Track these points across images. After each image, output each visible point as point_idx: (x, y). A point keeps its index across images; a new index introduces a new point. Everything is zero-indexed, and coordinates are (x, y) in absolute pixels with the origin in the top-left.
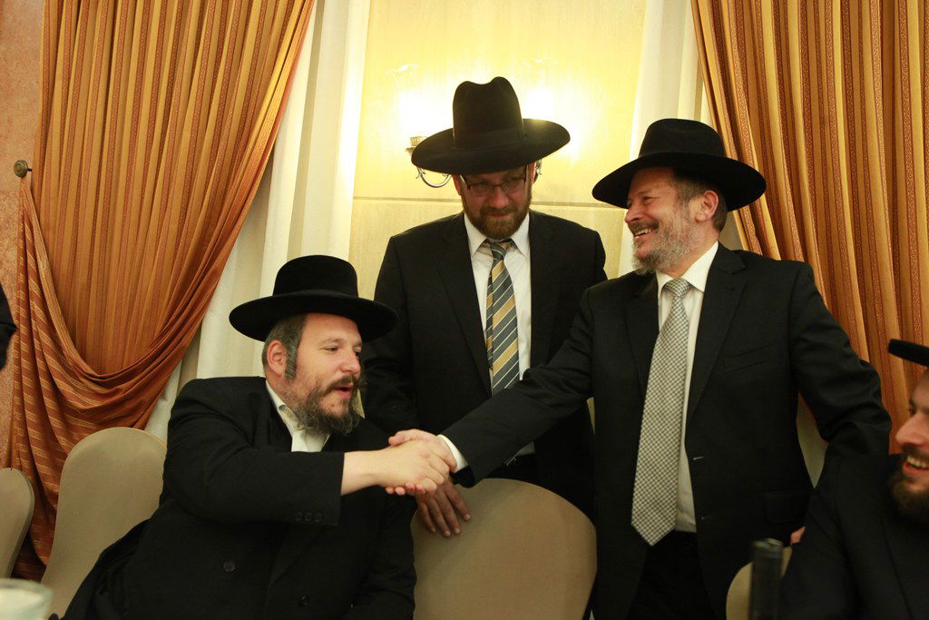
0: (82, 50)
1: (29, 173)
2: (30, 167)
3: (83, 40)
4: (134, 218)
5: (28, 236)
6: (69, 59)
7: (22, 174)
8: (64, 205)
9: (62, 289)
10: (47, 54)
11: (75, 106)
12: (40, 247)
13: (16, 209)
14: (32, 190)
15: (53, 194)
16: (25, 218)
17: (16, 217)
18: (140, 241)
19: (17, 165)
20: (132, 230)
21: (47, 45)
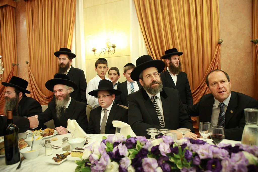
0: (34, 39)
1: (29, 63)
2: (29, 62)
3: (34, 38)
4: (48, 69)
5: (30, 74)
6: (32, 41)
7: (27, 63)
8: (35, 68)
9: (37, 82)
10: (29, 41)
11: (35, 50)
12: (32, 75)
13: (27, 69)
14: (30, 66)
15: (33, 66)
16: (29, 71)
17: (28, 71)
18: (49, 72)
19: (26, 62)
20: (48, 70)
21: (28, 39)
